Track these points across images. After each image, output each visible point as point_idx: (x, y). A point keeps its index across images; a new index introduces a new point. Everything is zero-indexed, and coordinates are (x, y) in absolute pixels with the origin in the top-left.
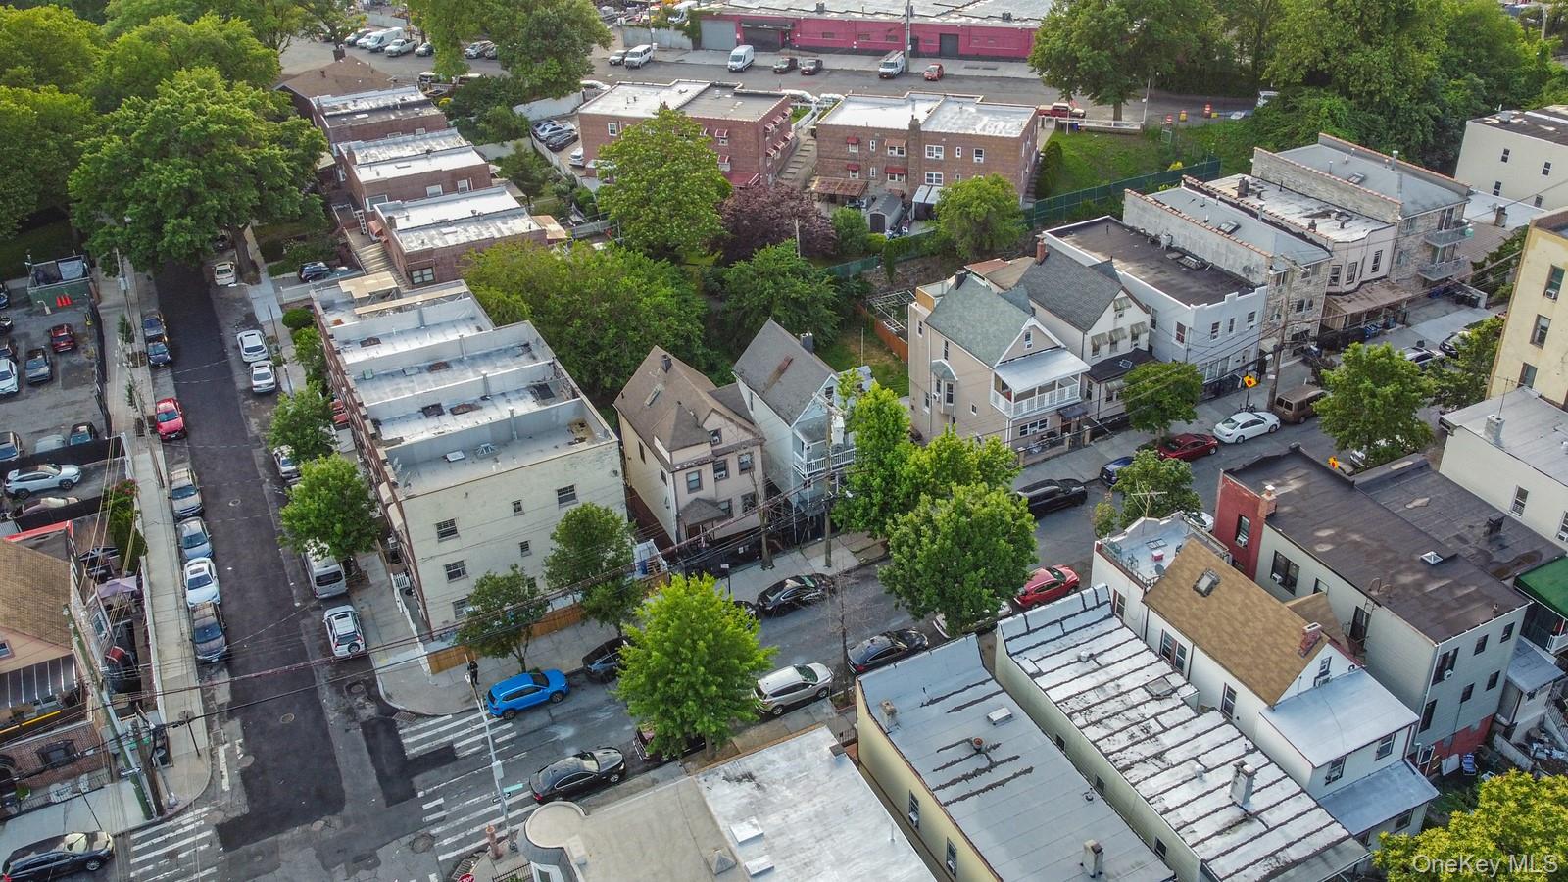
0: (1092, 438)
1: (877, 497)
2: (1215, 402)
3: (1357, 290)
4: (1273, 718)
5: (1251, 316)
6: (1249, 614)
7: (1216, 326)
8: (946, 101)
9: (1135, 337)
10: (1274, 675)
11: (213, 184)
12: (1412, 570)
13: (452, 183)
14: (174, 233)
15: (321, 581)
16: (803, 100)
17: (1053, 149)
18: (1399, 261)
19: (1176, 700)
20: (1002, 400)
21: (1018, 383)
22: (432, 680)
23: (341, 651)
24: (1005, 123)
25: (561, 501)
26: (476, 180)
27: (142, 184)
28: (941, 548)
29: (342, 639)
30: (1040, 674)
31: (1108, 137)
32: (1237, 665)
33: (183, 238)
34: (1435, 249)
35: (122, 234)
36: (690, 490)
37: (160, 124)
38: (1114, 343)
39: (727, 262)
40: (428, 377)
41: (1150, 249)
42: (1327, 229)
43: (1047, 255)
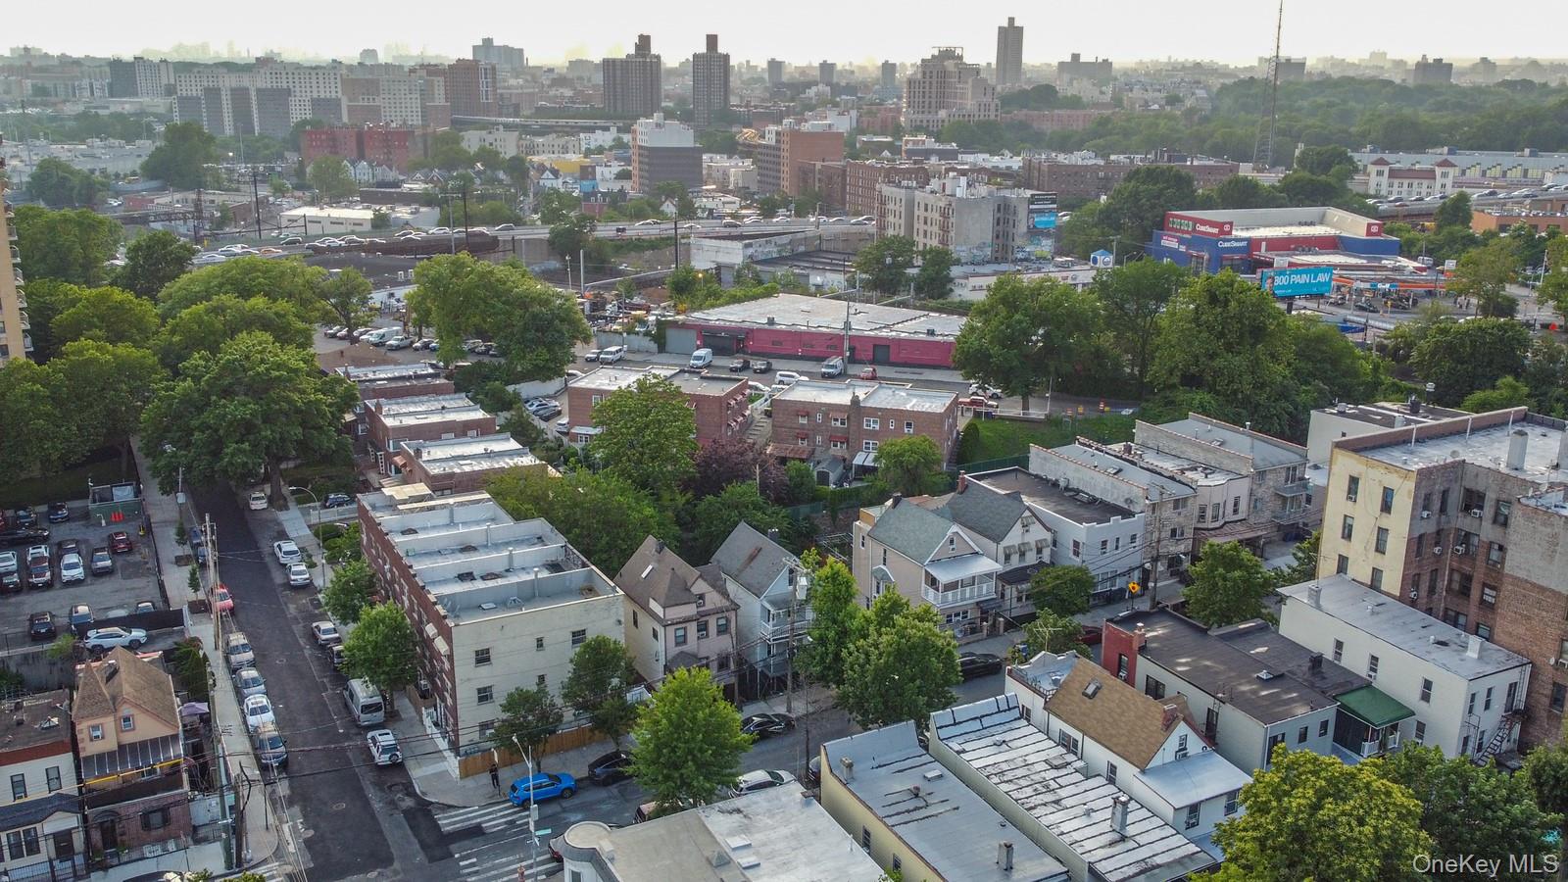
0: (1006, 630)
1: (832, 648)
2: (1107, 608)
3: (1222, 527)
4: (1144, 779)
5: (1133, 538)
6: (1125, 707)
7: (1104, 543)
8: (880, 387)
9: (1039, 551)
10: (1144, 748)
11: (267, 419)
12: (1250, 682)
13: (462, 430)
14: (233, 455)
15: (366, 709)
16: (757, 388)
17: (971, 428)
18: (1255, 507)
19: (1070, 769)
20: (931, 591)
21: (944, 577)
22: (460, 783)
23: (383, 759)
24: (934, 403)
25: (574, 642)
26: (482, 429)
27: (208, 417)
28: (886, 662)
29: (385, 750)
30: (964, 751)
31: (1019, 424)
32: (1116, 745)
33: (240, 459)
34: (1285, 499)
35: (186, 456)
36: (677, 644)
37: (230, 368)
38: (1022, 554)
39: (698, 497)
40: (460, 555)
41: (1050, 488)
42: (1197, 477)
43: (967, 486)
